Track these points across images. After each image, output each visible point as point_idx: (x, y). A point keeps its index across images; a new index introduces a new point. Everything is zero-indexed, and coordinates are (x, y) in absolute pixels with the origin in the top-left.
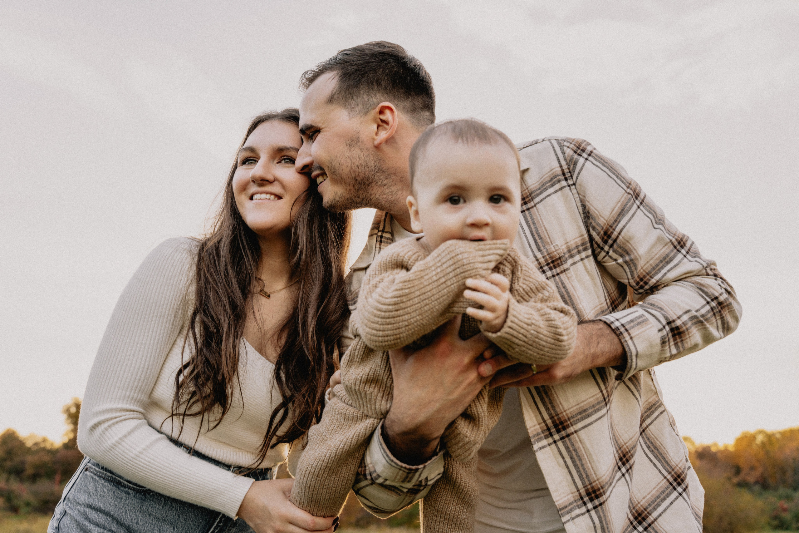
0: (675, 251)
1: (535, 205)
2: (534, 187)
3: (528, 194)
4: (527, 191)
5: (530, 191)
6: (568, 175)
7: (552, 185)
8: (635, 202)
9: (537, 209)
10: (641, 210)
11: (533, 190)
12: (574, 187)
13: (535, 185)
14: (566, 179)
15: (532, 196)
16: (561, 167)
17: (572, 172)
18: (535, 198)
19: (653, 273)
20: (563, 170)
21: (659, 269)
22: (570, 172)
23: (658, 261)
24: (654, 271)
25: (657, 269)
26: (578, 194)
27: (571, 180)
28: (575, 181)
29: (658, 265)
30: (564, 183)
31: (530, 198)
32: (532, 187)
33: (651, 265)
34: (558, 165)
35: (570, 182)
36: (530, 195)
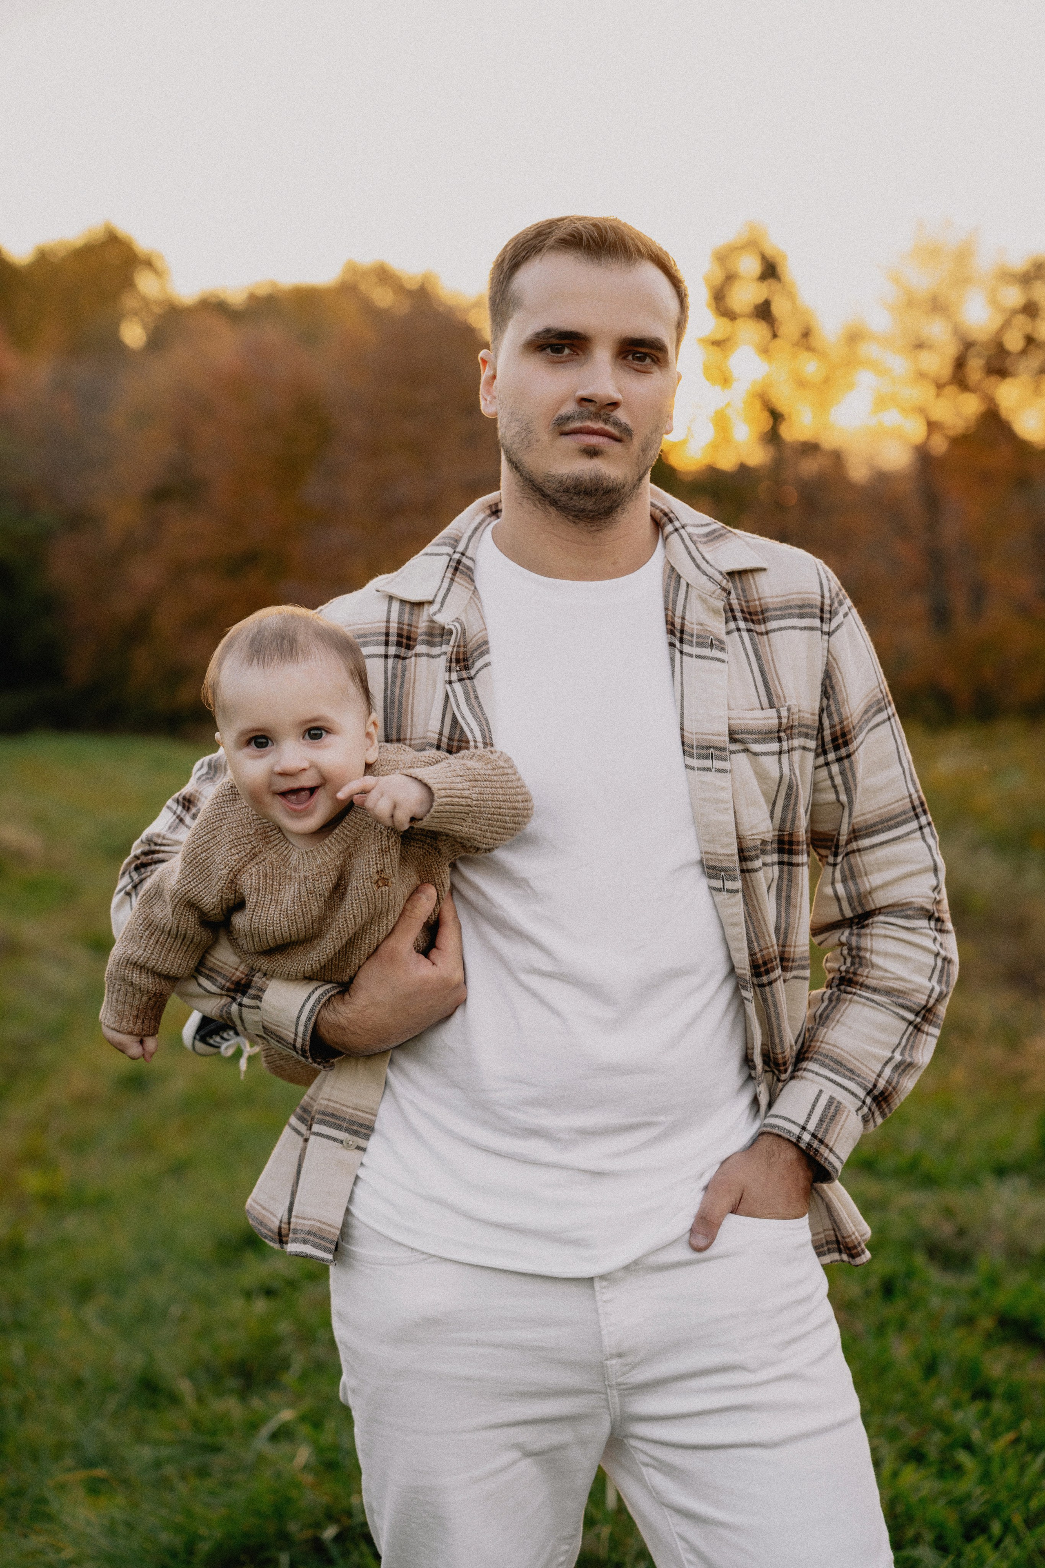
0: (912, 813)
1: (767, 633)
2: (772, 603)
3: (759, 609)
4: (757, 603)
5: (764, 607)
6: (827, 616)
7: (801, 616)
8: (886, 709)
9: (769, 641)
10: (891, 723)
11: (771, 606)
12: (827, 637)
13: (775, 600)
14: (822, 620)
15: (765, 615)
16: (823, 597)
17: (833, 614)
18: (769, 620)
19: (861, 833)
20: (823, 603)
21: (873, 832)
22: (830, 612)
23: (878, 819)
24: (865, 832)
25: (871, 830)
26: (828, 651)
27: (828, 625)
28: (832, 628)
29: (874, 825)
30: (817, 622)
31: (761, 617)
32: (769, 600)
33: (865, 821)
34: (819, 592)
35: (826, 628)
36: (762, 612)
